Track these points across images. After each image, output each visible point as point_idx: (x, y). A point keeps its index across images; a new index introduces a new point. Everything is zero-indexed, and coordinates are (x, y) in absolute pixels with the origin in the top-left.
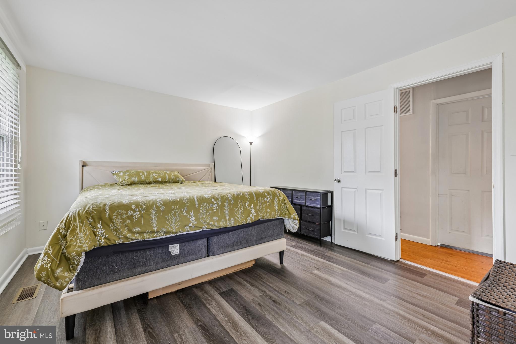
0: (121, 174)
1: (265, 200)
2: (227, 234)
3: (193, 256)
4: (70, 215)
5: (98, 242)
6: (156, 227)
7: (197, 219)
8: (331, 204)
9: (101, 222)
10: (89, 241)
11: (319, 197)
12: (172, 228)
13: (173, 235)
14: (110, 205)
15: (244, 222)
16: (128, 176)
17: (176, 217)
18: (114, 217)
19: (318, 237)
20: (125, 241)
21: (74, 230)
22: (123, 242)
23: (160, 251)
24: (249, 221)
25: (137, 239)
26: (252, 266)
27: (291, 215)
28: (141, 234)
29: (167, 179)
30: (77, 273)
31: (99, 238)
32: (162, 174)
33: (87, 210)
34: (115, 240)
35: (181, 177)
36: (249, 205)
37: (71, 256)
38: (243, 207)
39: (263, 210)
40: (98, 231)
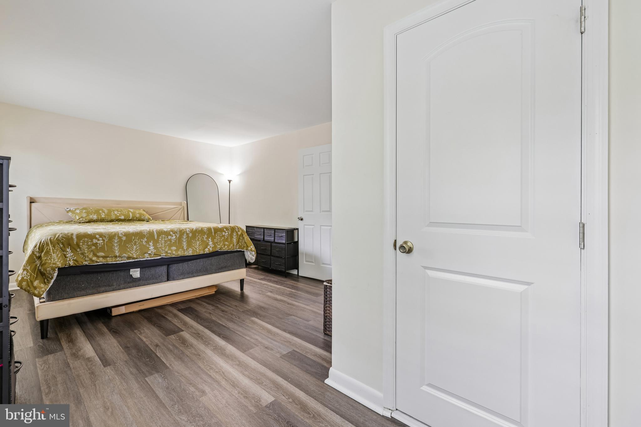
0: (78, 211)
1: (224, 234)
2: (186, 263)
3: (154, 280)
4: (42, 242)
5: (68, 262)
6: (118, 252)
7: (156, 248)
8: (297, 240)
9: (69, 247)
10: (61, 260)
11: (284, 233)
12: (132, 254)
13: (133, 260)
14: (77, 235)
15: (202, 252)
16: (86, 214)
17: (136, 246)
18: (81, 244)
19: (283, 270)
20: (91, 263)
21: (48, 252)
22: (89, 263)
23: (122, 274)
24: (207, 251)
25: (101, 262)
26: (214, 293)
27: (248, 247)
28: (105, 258)
29: (131, 217)
30: (50, 286)
31: (68, 259)
32: (125, 212)
33: (57, 238)
34: (82, 262)
35: (148, 215)
36: (208, 238)
37: (46, 271)
38: (201, 239)
39: (221, 243)
40: (68, 254)
